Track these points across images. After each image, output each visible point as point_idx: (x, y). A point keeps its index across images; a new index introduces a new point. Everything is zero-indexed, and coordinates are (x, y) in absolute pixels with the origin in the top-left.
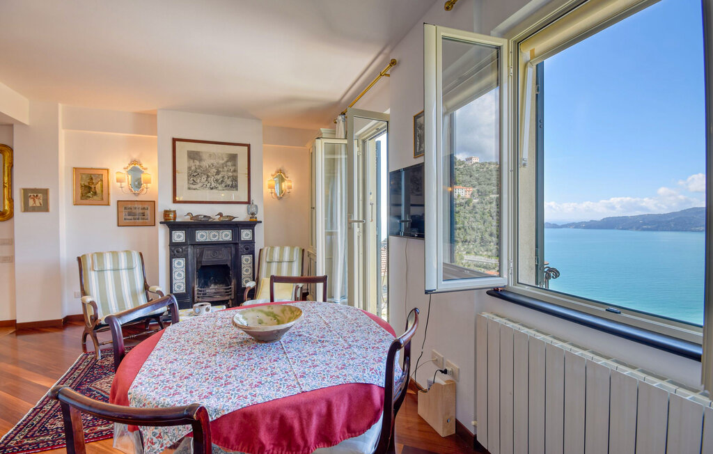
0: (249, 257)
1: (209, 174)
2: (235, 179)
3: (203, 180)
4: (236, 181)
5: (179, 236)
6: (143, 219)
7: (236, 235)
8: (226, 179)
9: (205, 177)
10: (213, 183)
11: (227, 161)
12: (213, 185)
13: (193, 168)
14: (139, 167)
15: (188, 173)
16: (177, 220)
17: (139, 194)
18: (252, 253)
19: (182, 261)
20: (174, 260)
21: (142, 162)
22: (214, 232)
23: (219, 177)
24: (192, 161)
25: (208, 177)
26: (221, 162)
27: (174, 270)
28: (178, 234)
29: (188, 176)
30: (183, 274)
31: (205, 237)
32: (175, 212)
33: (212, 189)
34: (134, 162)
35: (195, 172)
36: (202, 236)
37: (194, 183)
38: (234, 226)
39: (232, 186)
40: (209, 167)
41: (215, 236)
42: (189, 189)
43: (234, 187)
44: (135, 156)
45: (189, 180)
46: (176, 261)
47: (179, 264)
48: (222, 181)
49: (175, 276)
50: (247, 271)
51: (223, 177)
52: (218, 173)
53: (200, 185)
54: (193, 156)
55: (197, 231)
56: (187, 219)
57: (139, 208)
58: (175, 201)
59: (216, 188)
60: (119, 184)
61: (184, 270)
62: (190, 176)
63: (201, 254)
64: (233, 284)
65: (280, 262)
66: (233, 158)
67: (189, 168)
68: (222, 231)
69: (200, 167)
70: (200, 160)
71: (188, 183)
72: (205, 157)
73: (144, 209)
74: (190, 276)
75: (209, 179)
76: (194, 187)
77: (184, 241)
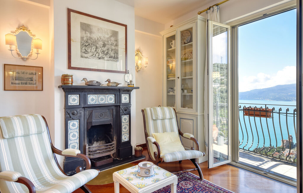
0: (127, 117)
1: (98, 45)
2: (116, 52)
3: (93, 50)
4: (117, 53)
5: (74, 100)
6: (31, 84)
7: (118, 99)
8: (110, 52)
9: (94, 47)
10: (100, 54)
11: (111, 37)
12: (101, 55)
13: (85, 39)
14: (27, 32)
15: (81, 42)
16: (73, 84)
17: (27, 59)
18: (129, 114)
19: (76, 123)
20: (69, 122)
21: (30, 28)
22: (102, 96)
23: (105, 49)
24: (84, 32)
25: (97, 48)
26: (107, 36)
27: (69, 131)
28: (73, 97)
29: (81, 46)
30: (77, 135)
31: (95, 101)
32: (72, 76)
33: (100, 58)
34: (22, 27)
35: (87, 42)
36: (93, 99)
37: (86, 52)
38: (117, 91)
39: (114, 58)
40: (98, 39)
41: (102, 99)
42: (82, 57)
43: (115, 58)
44: (23, 22)
45: (81, 48)
46: (71, 123)
47: (74, 126)
48: (107, 53)
49: (70, 137)
50: (125, 128)
51: (108, 49)
52: (104, 45)
53: (91, 54)
54: (85, 27)
55: (89, 95)
56: (82, 84)
57: (27, 73)
58: (70, 67)
59: (103, 58)
60: (8, 46)
61: (78, 131)
62: (82, 45)
63: (91, 115)
64: (115, 139)
65: (163, 119)
66: (115, 34)
67: (82, 38)
68: (107, 95)
69: (91, 38)
70: (91, 32)
71: (81, 51)
72: (95, 30)
73: (32, 74)
74: (82, 136)
75: (98, 50)
76: (86, 55)
77: (78, 104)
